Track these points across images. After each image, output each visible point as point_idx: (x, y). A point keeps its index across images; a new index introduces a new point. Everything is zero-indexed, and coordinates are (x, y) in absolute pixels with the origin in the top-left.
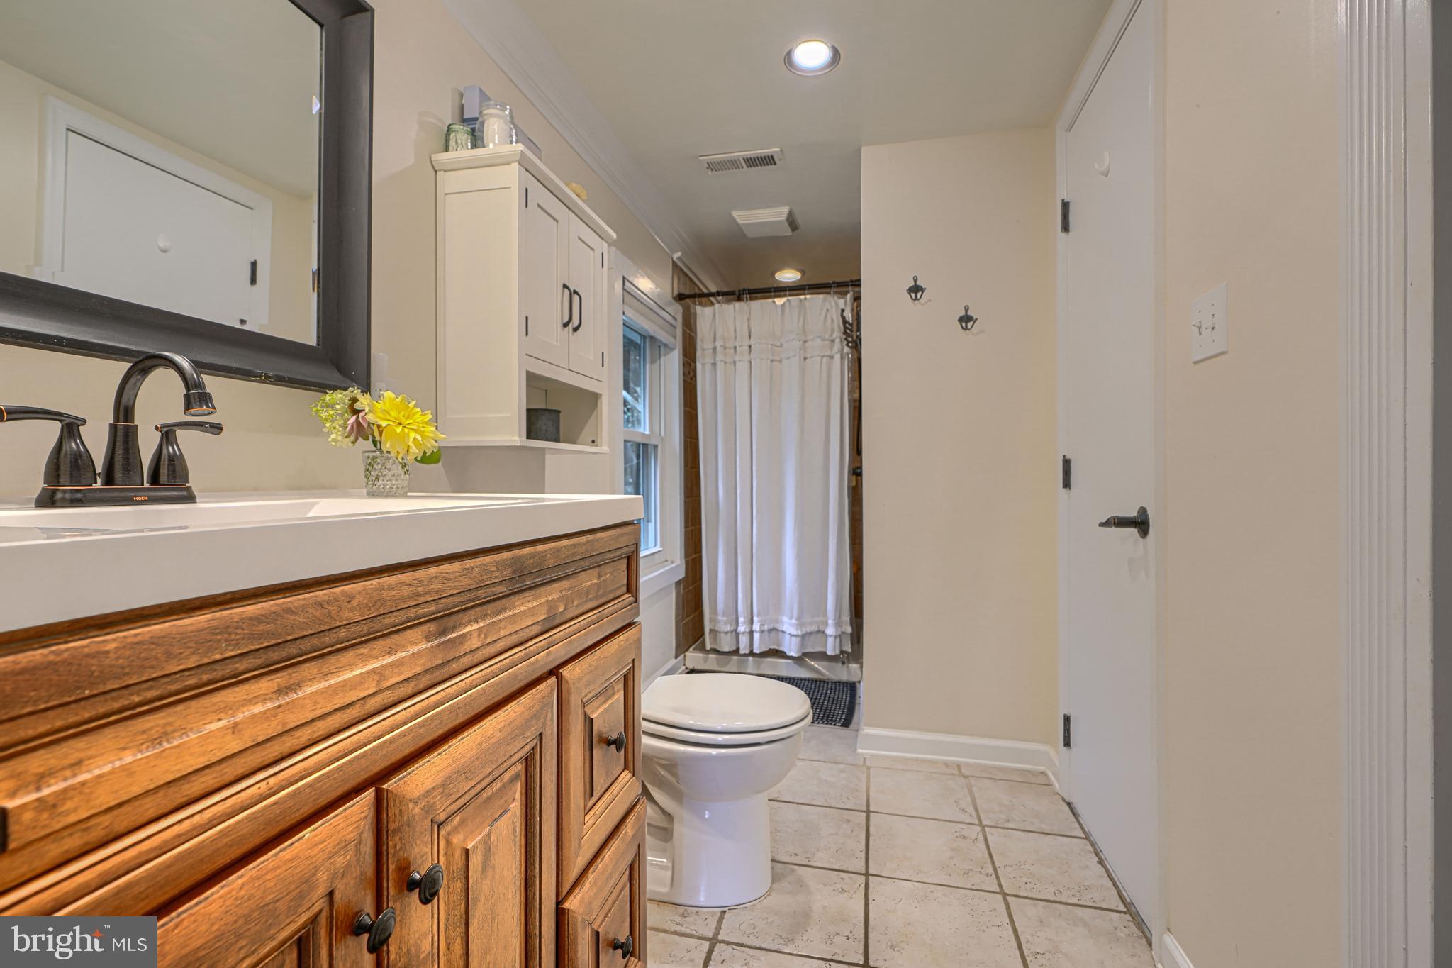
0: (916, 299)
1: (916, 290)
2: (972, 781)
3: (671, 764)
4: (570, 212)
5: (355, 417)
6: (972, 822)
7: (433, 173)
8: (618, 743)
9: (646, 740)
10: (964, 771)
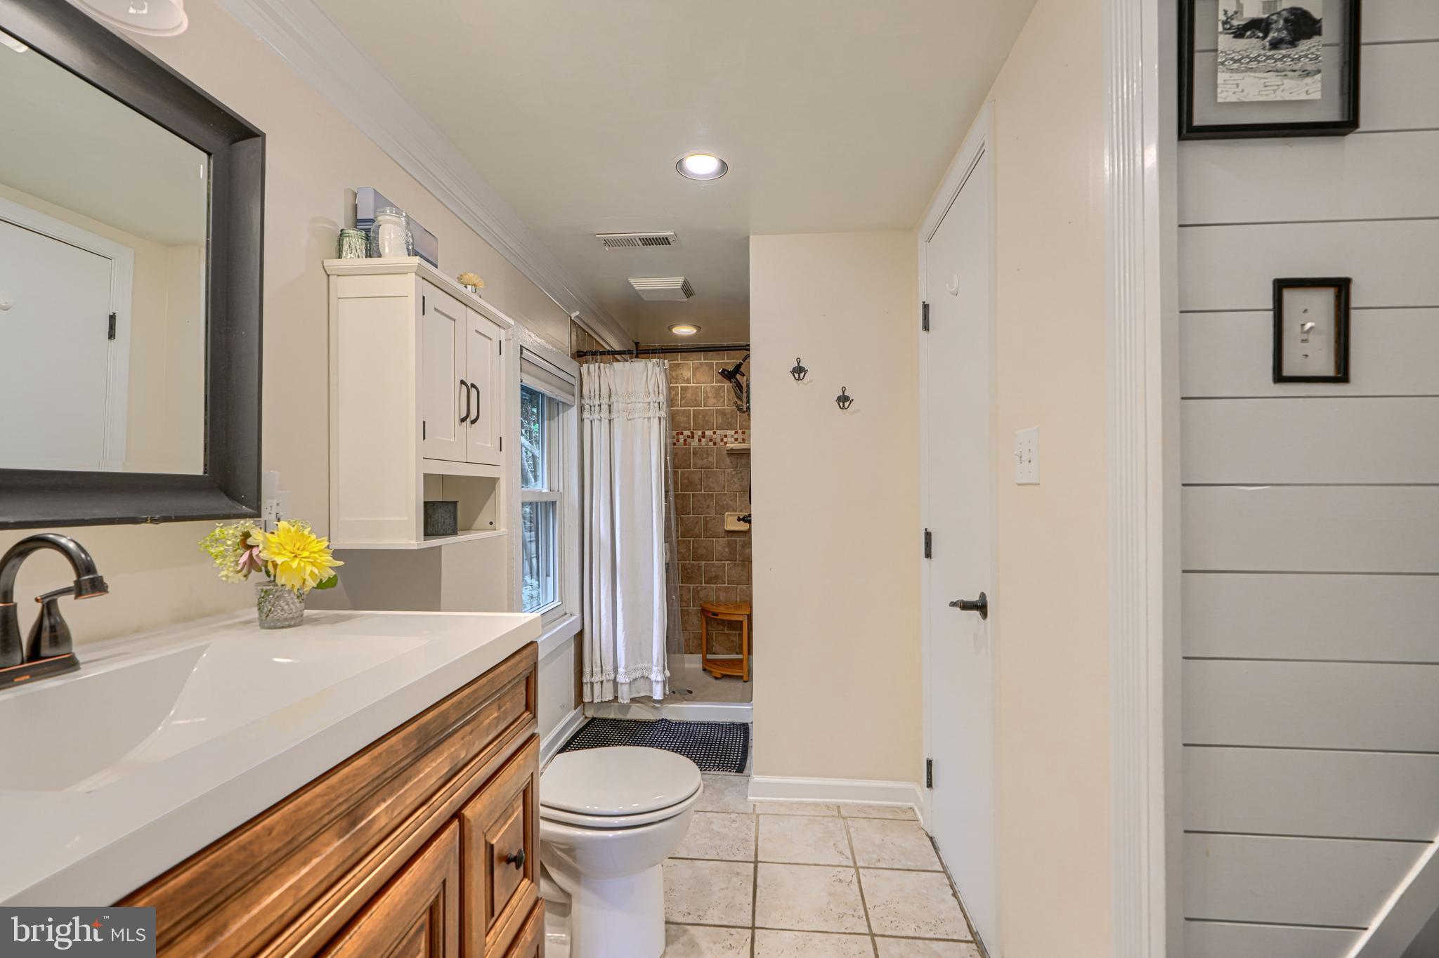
0: (799, 379)
1: (799, 371)
2: (850, 822)
3: (570, 848)
4: (468, 309)
5: (248, 553)
6: (848, 865)
7: (326, 276)
8: (517, 861)
9: (545, 827)
10: (844, 813)
